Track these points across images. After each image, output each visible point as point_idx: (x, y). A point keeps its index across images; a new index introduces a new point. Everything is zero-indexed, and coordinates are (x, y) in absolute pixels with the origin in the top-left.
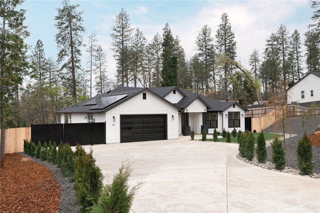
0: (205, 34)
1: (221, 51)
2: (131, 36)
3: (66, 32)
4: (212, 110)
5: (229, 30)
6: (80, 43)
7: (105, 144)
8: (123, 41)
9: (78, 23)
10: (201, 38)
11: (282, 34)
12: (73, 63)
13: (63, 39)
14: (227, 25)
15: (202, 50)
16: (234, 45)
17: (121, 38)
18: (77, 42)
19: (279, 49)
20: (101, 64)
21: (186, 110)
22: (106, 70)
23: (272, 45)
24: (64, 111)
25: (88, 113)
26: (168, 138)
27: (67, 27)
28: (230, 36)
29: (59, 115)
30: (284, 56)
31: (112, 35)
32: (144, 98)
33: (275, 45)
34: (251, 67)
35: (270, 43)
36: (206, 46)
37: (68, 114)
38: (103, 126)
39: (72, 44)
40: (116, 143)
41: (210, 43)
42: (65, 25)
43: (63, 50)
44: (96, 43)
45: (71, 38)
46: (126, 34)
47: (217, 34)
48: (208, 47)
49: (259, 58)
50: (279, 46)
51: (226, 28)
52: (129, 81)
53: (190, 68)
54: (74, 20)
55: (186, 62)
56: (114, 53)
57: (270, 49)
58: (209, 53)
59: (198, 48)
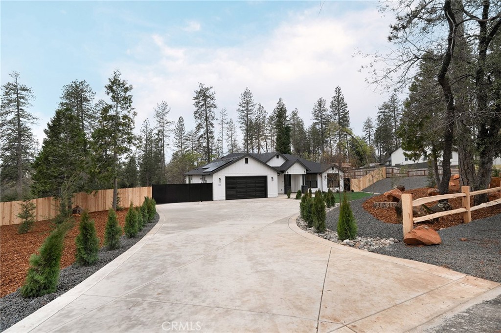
0: (320, 105)
1: (335, 119)
2: (254, 110)
3: (202, 109)
4: (311, 172)
5: (342, 101)
6: (213, 117)
7: (213, 200)
8: (247, 115)
9: (212, 102)
10: (317, 109)
11: (394, 102)
12: (207, 134)
13: (200, 115)
14: (341, 96)
15: (318, 119)
16: (347, 113)
17: (246, 112)
18: (211, 117)
19: (390, 116)
20: (232, 134)
21: (286, 172)
22: (236, 139)
23: (384, 112)
24: (188, 173)
25: (203, 175)
26: (268, 196)
27: (203, 105)
28: (343, 106)
29: (184, 176)
30: (396, 122)
31: (239, 110)
32: (247, 162)
33: (387, 112)
34: (365, 133)
35: (382, 110)
36: (321, 116)
37: (190, 176)
38: (210, 186)
39: (207, 119)
40: (222, 200)
41: (325, 113)
42: (201, 104)
43: (200, 124)
44: (226, 117)
45: (206, 114)
46: (250, 108)
47: (331, 105)
48: (323, 117)
49: (373, 125)
50: (390, 113)
51: (340, 99)
52: (254, 148)
53: (309, 136)
54: (208, 99)
55: (305, 129)
56: (240, 125)
57: (382, 116)
58: (325, 121)
59: (314, 118)
